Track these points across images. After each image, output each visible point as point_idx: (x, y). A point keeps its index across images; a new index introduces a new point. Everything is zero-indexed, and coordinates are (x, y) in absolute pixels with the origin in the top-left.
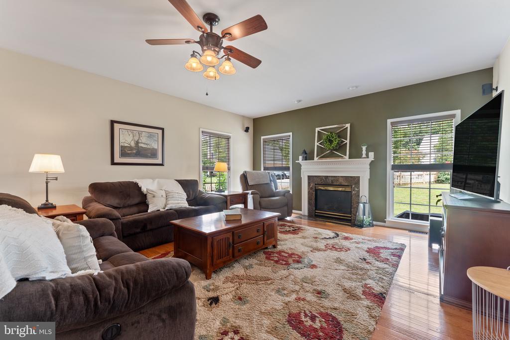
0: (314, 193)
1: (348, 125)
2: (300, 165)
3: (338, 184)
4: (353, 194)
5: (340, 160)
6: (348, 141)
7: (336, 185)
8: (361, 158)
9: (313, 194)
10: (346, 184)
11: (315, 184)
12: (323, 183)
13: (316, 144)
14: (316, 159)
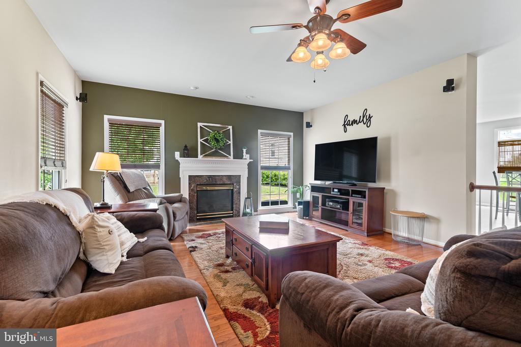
0: (196, 194)
1: (230, 127)
2: (178, 163)
3: (221, 183)
4: (234, 191)
5: (226, 159)
6: (231, 142)
7: (220, 184)
8: (242, 159)
9: (194, 195)
10: (229, 183)
11: (197, 185)
12: (207, 183)
13: (200, 140)
14: (200, 157)
